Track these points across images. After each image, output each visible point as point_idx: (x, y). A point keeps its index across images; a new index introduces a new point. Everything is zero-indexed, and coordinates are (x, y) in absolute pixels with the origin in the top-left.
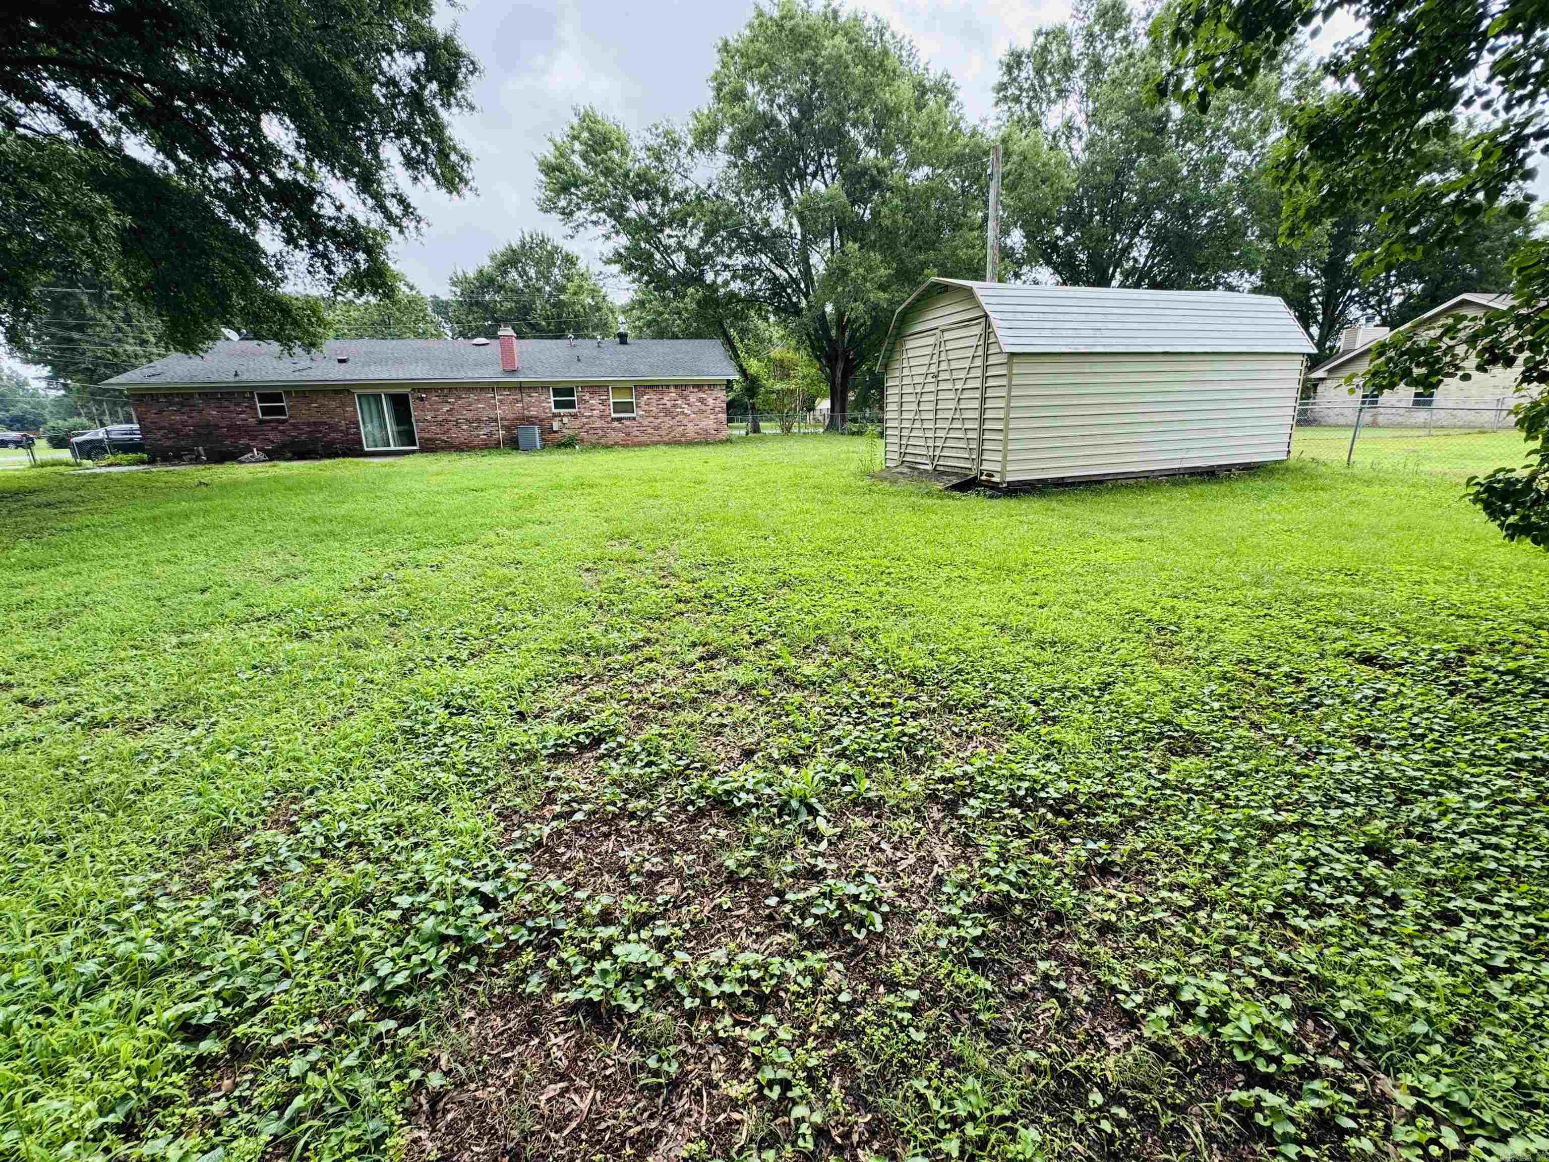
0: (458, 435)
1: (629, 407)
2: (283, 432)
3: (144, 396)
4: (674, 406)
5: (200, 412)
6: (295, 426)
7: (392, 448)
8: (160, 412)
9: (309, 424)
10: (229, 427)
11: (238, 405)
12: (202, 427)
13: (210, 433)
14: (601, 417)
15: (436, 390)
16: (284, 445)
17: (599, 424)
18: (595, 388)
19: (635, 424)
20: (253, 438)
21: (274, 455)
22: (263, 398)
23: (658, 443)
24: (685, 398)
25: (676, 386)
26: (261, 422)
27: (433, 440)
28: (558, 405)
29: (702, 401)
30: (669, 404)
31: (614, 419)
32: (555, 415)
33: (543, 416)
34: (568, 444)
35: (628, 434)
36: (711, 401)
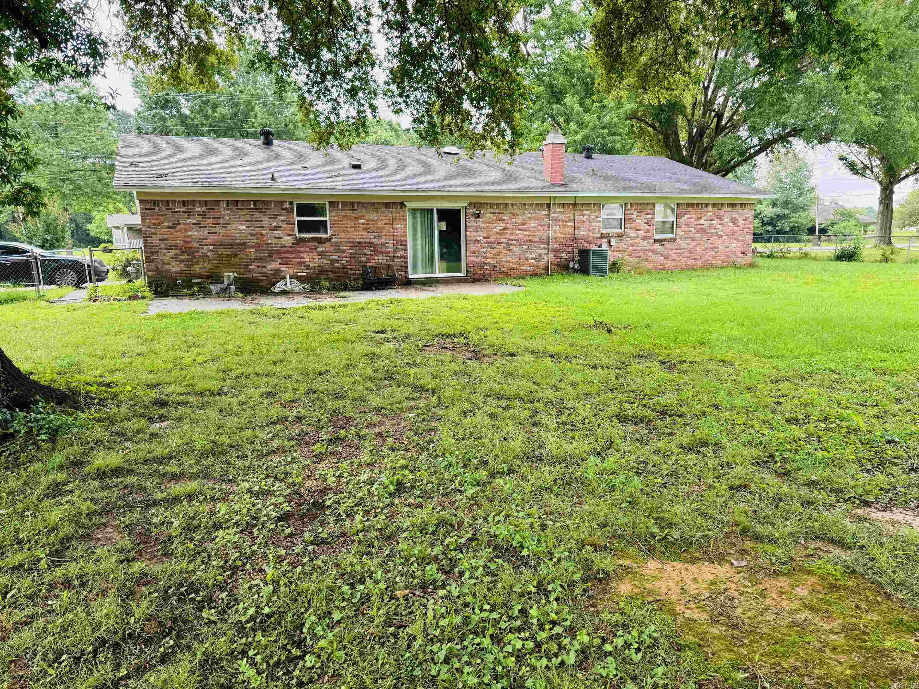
0: (507, 259)
1: (670, 227)
2: (322, 254)
4: (710, 226)
5: (225, 226)
6: (337, 247)
7: (437, 275)
8: (175, 225)
9: (352, 245)
10: (258, 247)
11: (274, 217)
12: (224, 245)
13: (234, 254)
14: (644, 238)
15: (492, 205)
16: (322, 271)
17: (641, 245)
18: (641, 206)
19: (674, 245)
20: (286, 261)
22: (302, 209)
23: (692, 268)
24: (720, 218)
25: (714, 205)
26: (299, 241)
27: (480, 267)
29: (734, 221)
30: (706, 224)
31: (656, 241)
32: (603, 237)
33: (592, 236)
35: (667, 257)
36: (741, 222)
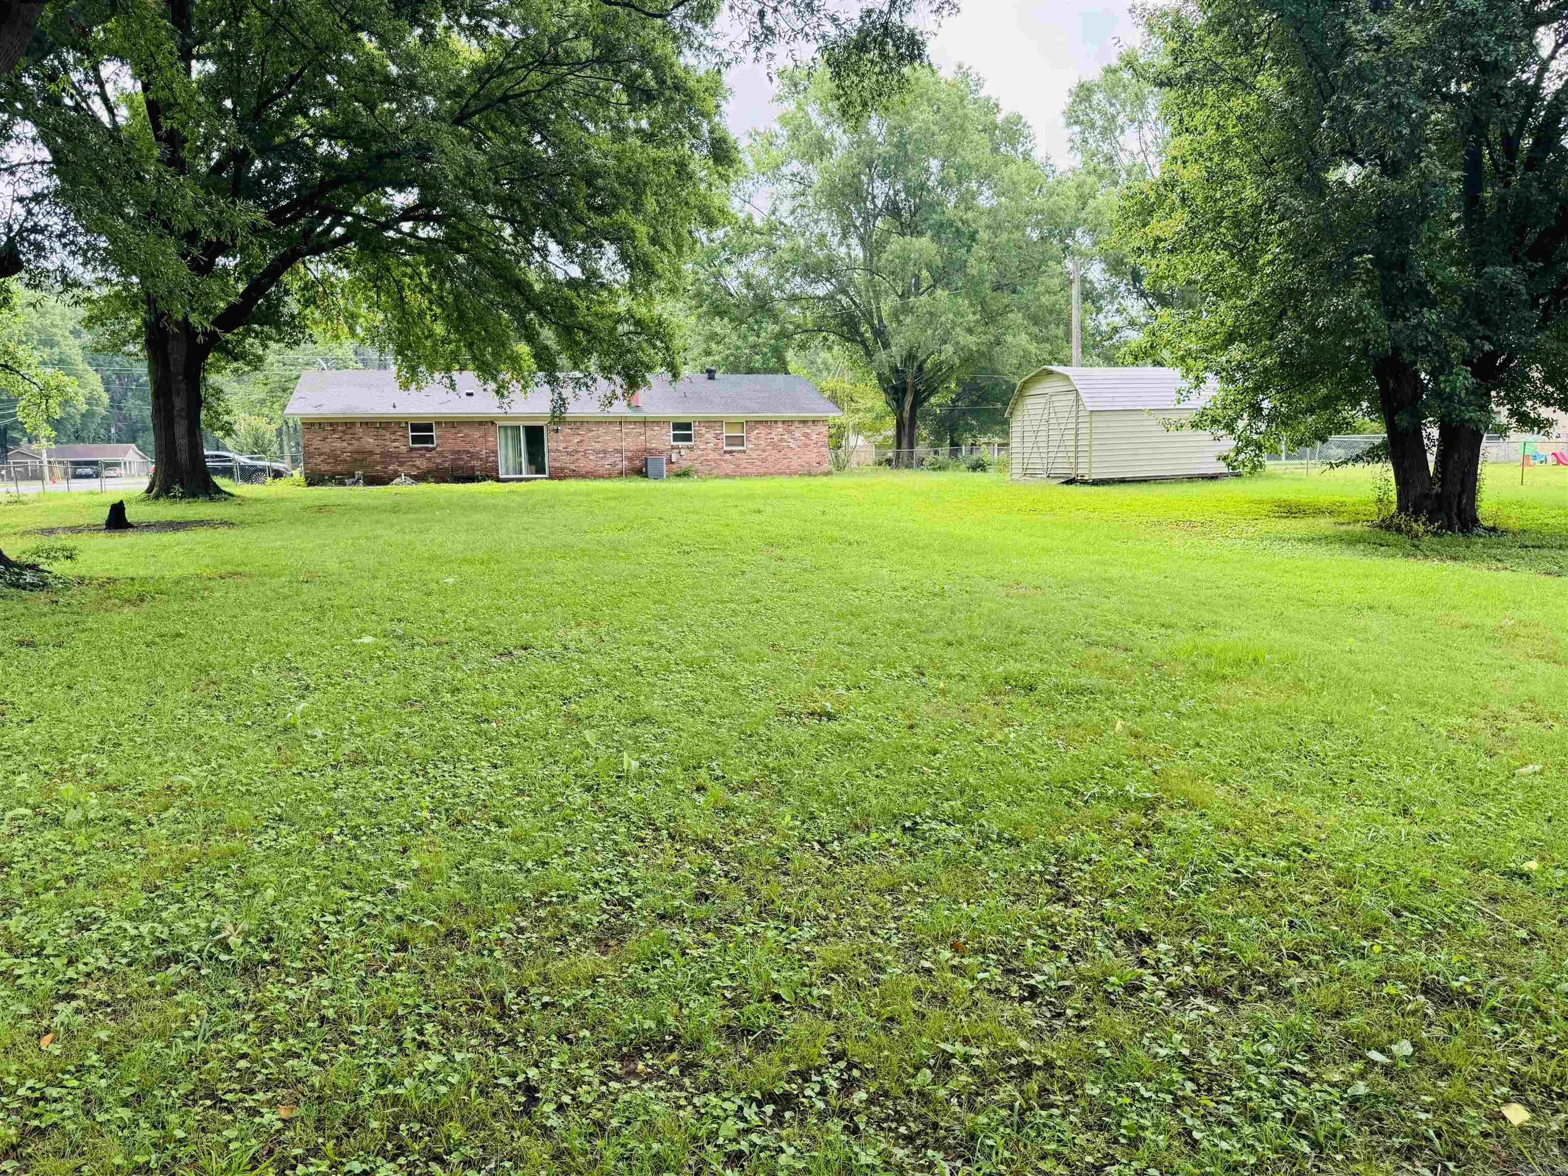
0: (585, 465)
1: (738, 441)
2: (429, 459)
3: (312, 424)
4: (781, 440)
5: (359, 439)
6: (441, 454)
7: (524, 476)
8: (325, 439)
9: (453, 452)
10: (382, 454)
11: (394, 433)
12: (358, 452)
13: (364, 459)
14: (714, 450)
15: (570, 423)
16: (429, 472)
17: (712, 455)
18: (710, 423)
19: (744, 456)
20: (402, 464)
21: (420, 478)
22: (415, 428)
23: (765, 474)
24: (791, 433)
25: (783, 422)
26: (412, 450)
27: (562, 469)
28: (676, 438)
29: (806, 435)
30: (777, 438)
31: (726, 452)
32: (673, 448)
33: (664, 447)
34: (684, 474)
35: (738, 466)
36: (814, 436)
